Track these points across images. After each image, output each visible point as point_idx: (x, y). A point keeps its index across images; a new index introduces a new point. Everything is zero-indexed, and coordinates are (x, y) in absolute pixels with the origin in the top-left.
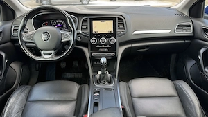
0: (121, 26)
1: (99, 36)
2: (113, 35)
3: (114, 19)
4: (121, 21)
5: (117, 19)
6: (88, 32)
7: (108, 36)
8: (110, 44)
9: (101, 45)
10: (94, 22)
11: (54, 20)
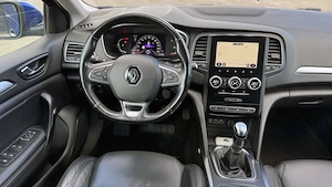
0: (274, 56)
1: (227, 72)
2: (257, 71)
3: (261, 41)
4: (277, 44)
5: (268, 41)
6: (205, 64)
7: (244, 73)
8: (247, 90)
9: (229, 90)
10: (219, 44)
11: (140, 35)
